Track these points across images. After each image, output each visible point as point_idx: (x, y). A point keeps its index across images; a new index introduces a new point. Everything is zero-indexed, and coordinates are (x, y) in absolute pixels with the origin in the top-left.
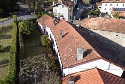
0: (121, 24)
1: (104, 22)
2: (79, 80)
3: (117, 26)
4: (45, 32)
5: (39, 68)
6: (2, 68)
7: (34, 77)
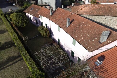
0: (108, 8)
1: (94, 8)
2: (105, 59)
3: (105, 10)
4: (38, 22)
5: (58, 57)
6: (12, 66)
7: (59, 66)
